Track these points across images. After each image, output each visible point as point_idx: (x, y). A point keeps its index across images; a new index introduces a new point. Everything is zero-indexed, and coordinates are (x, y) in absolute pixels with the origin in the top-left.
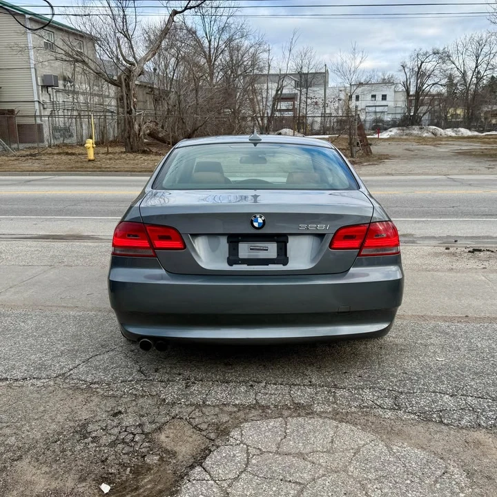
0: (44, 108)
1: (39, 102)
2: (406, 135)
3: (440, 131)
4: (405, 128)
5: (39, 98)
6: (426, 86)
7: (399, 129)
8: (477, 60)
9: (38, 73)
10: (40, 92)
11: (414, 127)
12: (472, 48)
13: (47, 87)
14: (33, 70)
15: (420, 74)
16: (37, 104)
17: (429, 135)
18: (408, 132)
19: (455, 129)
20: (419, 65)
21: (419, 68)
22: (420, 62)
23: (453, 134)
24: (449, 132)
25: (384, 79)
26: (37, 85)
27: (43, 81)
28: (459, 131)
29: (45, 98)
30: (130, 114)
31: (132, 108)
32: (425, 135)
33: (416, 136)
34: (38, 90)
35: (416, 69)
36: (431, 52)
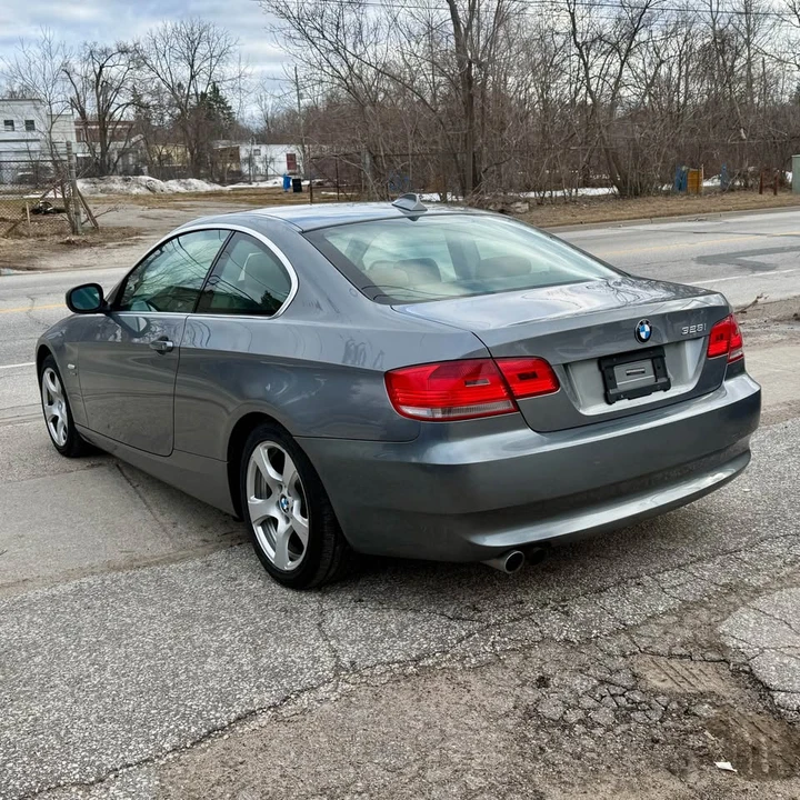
2: (103, 191)
3: (159, 184)
4: (96, 180)
6: (114, 106)
7: (87, 182)
8: (192, 66)
11: (112, 177)
12: (180, 45)
15: (101, 86)
17: (143, 191)
18: (103, 186)
19: (183, 181)
20: (98, 71)
21: (98, 76)
22: (97, 66)
23: (182, 189)
24: (173, 185)
25: (13, 93)
28: (190, 184)
32: (135, 191)
33: (119, 193)
35: (93, 77)
36: (114, 49)
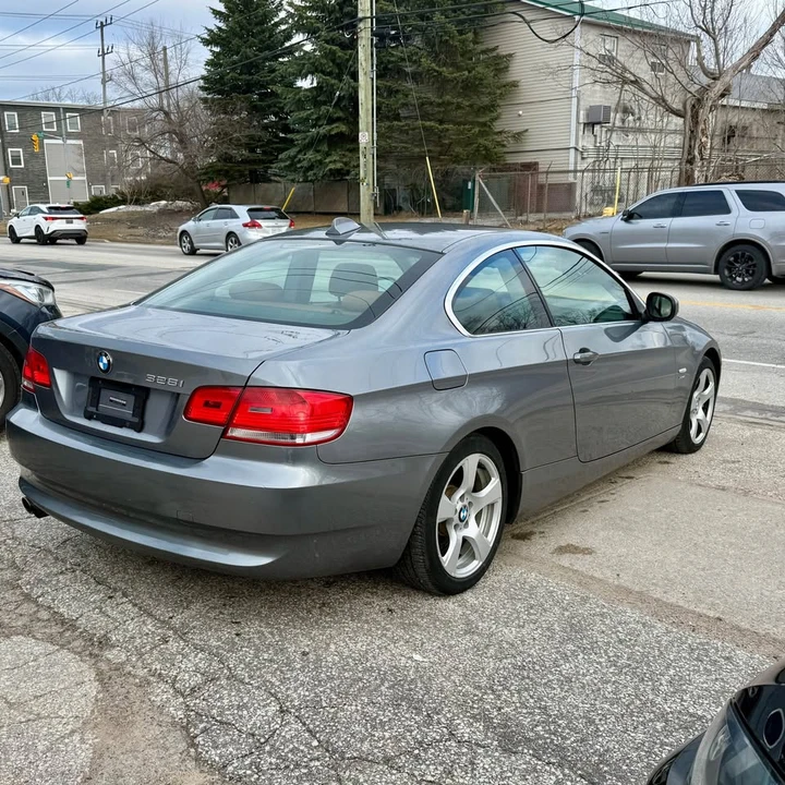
0: (583, 158)
1: (576, 149)
5: (577, 143)
9: (582, 103)
10: (581, 133)
13: (593, 125)
14: (575, 100)
16: (572, 151)
26: (578, 123)
27: (588, 116)
29: (587, 142)
30: (692, 164)
31: (696, 154)
34: (577, 131)
